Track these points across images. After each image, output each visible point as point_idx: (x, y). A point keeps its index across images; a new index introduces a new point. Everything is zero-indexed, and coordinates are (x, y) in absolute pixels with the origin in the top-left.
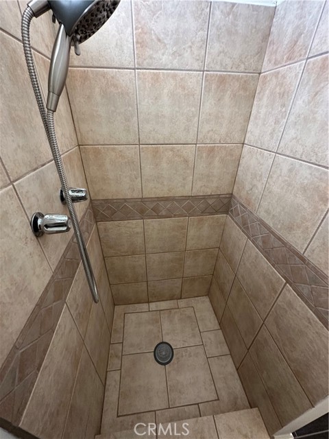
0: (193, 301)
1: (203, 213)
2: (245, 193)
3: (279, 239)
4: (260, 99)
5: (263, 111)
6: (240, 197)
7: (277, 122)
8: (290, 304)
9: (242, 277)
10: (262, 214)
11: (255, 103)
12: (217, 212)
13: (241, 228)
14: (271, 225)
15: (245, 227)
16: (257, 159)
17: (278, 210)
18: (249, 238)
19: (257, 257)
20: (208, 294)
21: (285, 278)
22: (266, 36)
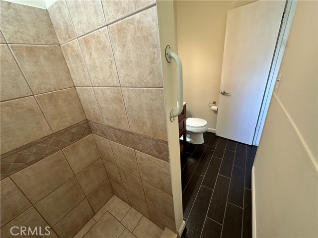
0: (106, 208)
1: (72, 141)
2: (92, 115)
3: (120, 130)
4: (69, 60)
5: (73, 65)
6: (91, 118)
7: (83, 71)
8: (142, 159)
9: (120, 164)
10: (106, 122)
11: (67, 62)
12: (83, 135)
13: (103, 137)
14: (113, 125)
15: (104, 135)
16: (86, 93)
17: (110, 116)
18: (109, 139)
19: (118, 147)
20: (114, 193)
21: (133, 148)
22: (51, 25)
